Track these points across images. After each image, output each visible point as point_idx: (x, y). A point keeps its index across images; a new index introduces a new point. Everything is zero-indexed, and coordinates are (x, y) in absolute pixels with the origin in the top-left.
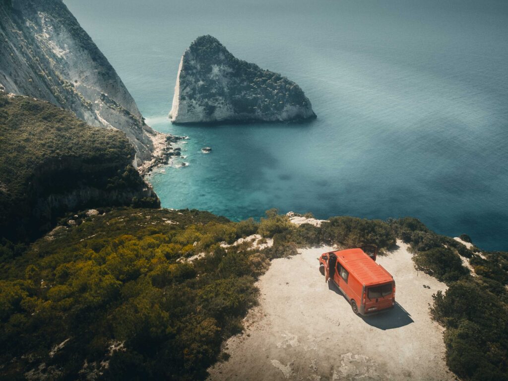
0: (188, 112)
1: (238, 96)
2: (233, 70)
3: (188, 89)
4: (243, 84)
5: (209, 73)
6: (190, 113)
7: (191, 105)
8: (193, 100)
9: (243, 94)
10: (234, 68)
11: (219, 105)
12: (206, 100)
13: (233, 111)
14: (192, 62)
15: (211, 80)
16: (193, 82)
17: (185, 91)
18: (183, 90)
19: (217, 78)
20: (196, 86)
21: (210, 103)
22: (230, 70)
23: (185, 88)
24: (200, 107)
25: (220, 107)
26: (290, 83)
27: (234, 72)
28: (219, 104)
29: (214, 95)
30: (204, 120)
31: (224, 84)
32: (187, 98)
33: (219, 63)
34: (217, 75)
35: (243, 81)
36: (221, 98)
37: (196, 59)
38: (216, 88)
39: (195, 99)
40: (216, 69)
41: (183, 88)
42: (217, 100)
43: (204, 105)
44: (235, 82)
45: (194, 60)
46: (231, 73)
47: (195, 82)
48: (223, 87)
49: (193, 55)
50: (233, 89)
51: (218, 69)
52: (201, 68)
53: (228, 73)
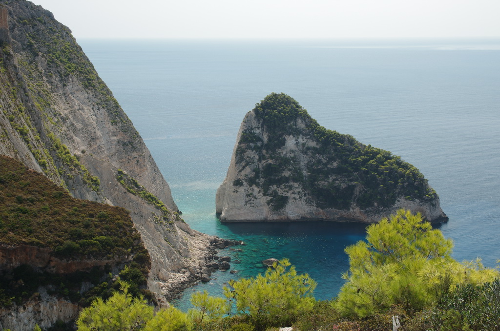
0: (246, 204)
1: (323, 182)
2: (317, 144)
3: (248, 170)
4: (332, 165)
5: (280, 148)
6: (248, 205)
7: (251, 194)
8: (254, 186)
9: (331, 180)
10: (318, 141)
11: (293, 196)
12: (275, 187)
13: (315, 205)
14: (257, 131)
15: (282, 159)
16: (256, 160)
17: (243, 173)
18: (240, 171)
19: (292, 155)
20: (260, 166)
21: (280, 192)
22: (312, 144)
23: (244, 167)
24: (265, 197)
25: (295, 198)
26: (406, 167)
27: (318, 147)
28: (294, 193)
29: (287, 180)
30: (270, 218)
31: (302, 163)
32: (245, 183)
33: (296, 132)
34: (292, 151)
35: (331, 160)
36: (296, 185)
37: (262, 126)
38: (290, 170)
39: (257, 185)
40: (290, 142)
41: (241, 168)
42: (291, 187)
43: (270, 195)
44: (319, 162)
45: (258, 128)
46: (314, 149)
47: (260, 160)
48: (300, 169)
49: (258, 121)
50: (316, 172)
51: (294, 141)
52: (269, 140)
53: (308, 148)
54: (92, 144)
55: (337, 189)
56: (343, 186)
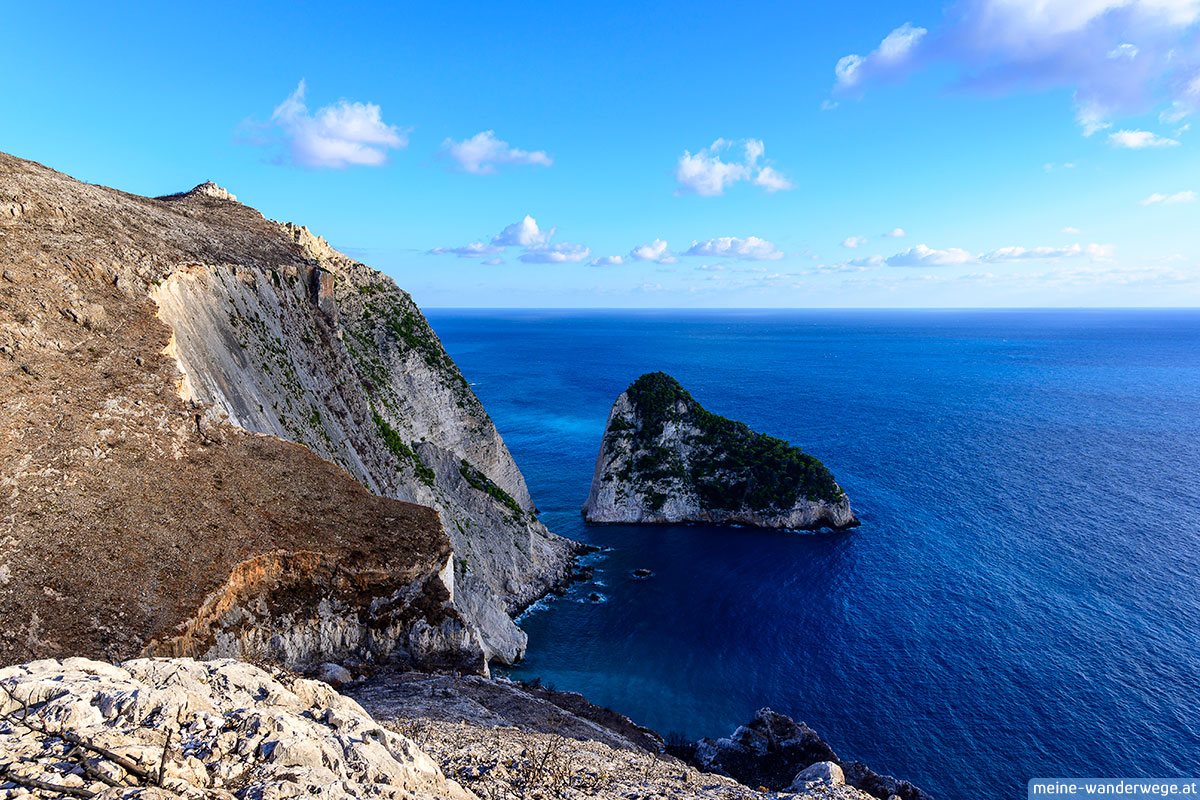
0: (616, 504)
1: (708, 478)
2: (702, 433)
3: (619, 463)
4: (718, 457)
5: (656, 436)
6: (619, 505)
7: (622, 491)
8: (625, 482)
9: (717, 476)
10: (702, 428)
11: (672, 493)
12: (650, 483)
13: (698, 505)
14: (629, 417)
15: (659, 449)
16: (627, 451)
19: (672, 444)
20: (633, 458)
21: (657, 489)
22: (696, 432)
24: (639, 495)
25: (674, 497)
26: (808, 461)
27: (702, 436)
28: (673, 490)
29: (666, 474)
30: (645, 520)
31: (683, 455)
32: (615, 477)
33: (676, 418)
34: (671, 441)
35: (717, 452)
36: (676, 481)
37: (636, 411)
38: (669, 463)
39: (630, 481)
40: (670, 430)
41: (610, 459)
42: (669, 484)
43: (645, 493)
44: (703, 453)
45: (631, 412)
46: (697, 438)
47: (632, 451)
48: (681, 462)
49: (632, 404)
50: (700, 465)
51: (673, 429)
52: (644, 427)
53: (691, 438)
54: (434, 429)
55: (725, 485)
56: (732, 482)
